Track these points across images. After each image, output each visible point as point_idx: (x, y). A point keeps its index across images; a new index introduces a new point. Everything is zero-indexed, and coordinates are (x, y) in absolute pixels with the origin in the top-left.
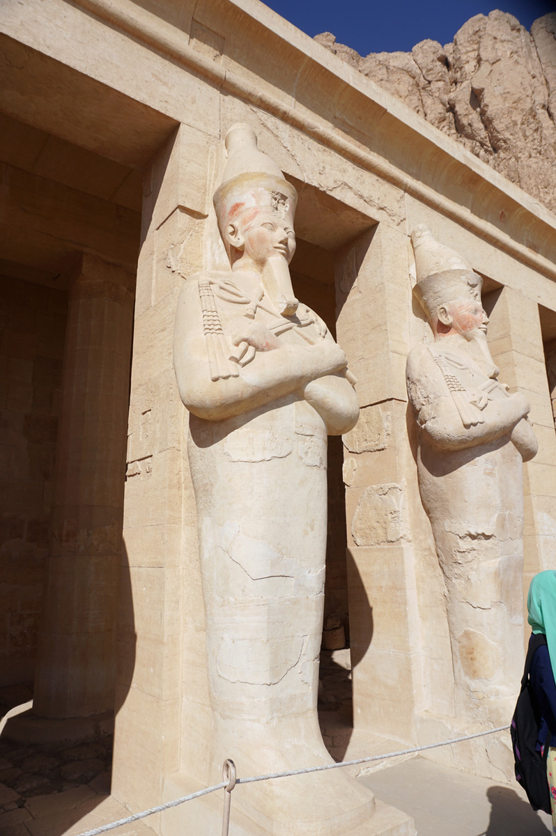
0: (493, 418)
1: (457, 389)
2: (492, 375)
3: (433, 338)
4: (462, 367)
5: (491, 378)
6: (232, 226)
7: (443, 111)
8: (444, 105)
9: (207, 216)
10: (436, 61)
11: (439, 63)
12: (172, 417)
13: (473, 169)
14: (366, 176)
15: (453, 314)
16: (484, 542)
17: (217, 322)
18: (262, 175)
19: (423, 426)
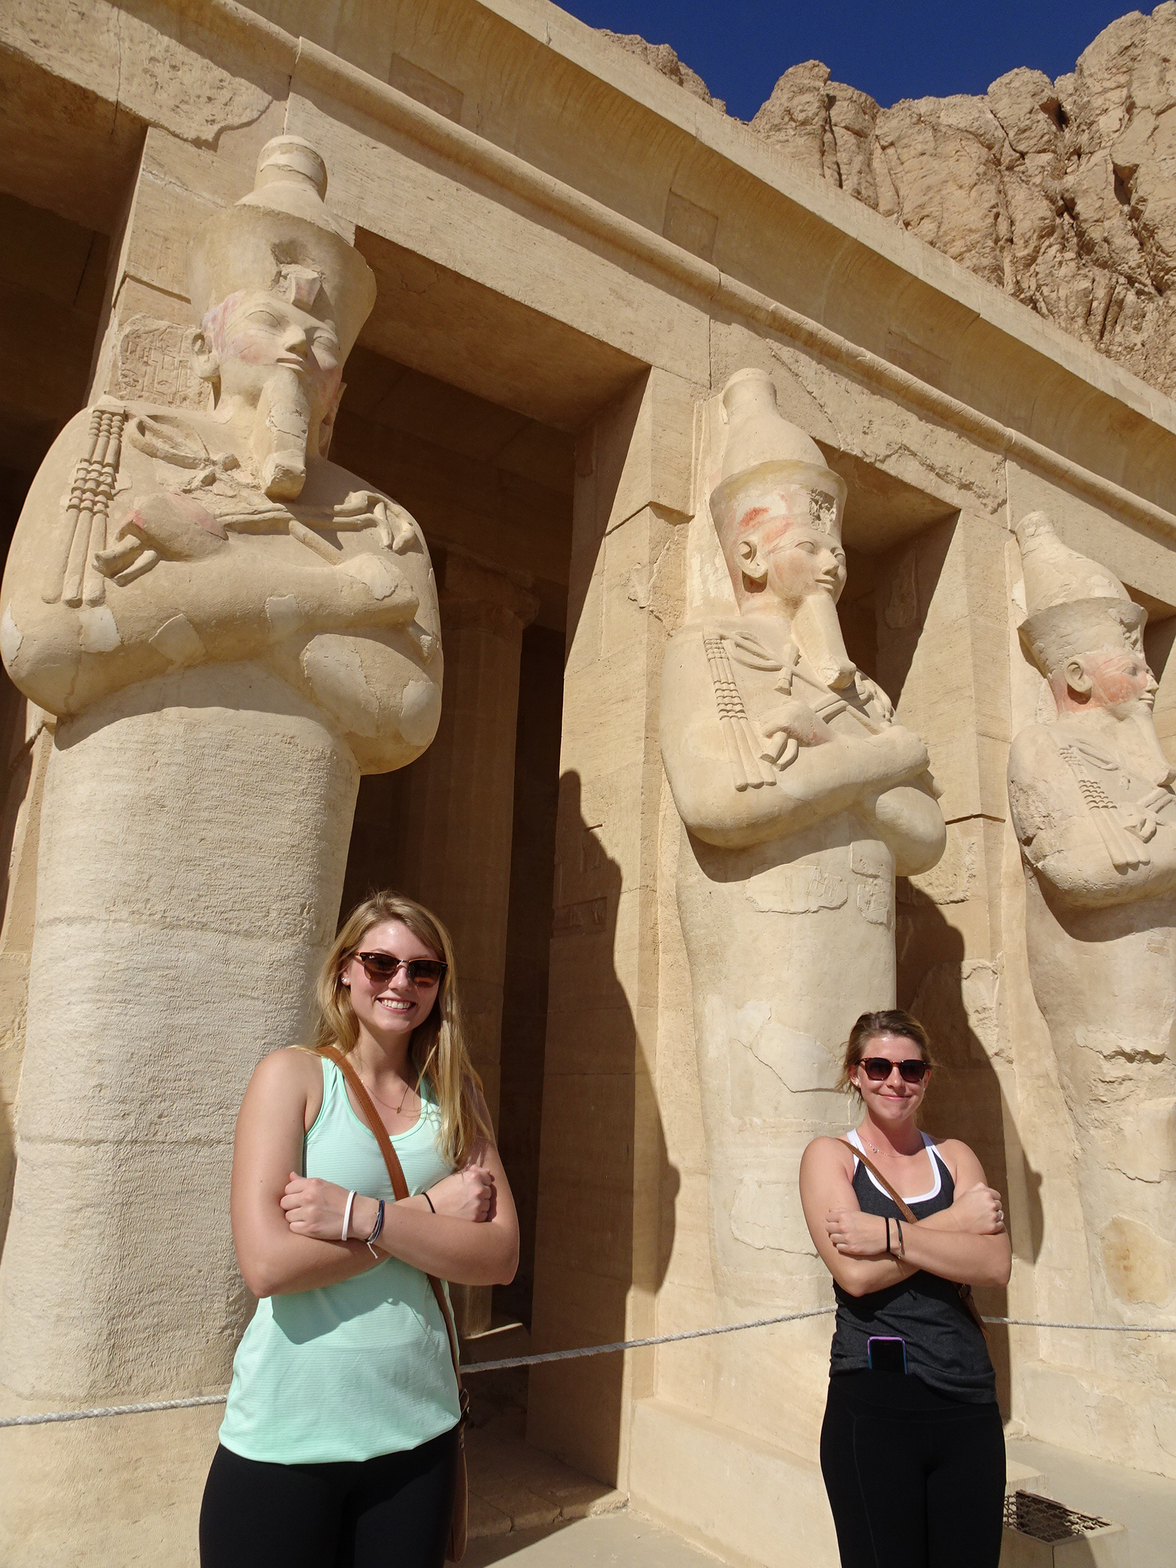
0: (1165, 856)
1: (1101, 804)
2: (1162, 780)
3: (1054, 713)
4: (1109, 766)
5: (1160, 786)
6: (747, 543)
7: (1049, 214)
8: (1053, 201)
9: (693, 517)
10: (1037, 113)
11: (1042, 116)
12: (644, 838)
13: (1130, 405)
14: (940, 431)
15: (1092, 674)
16: (1148, 1066)
17: (736, 700)
18: (797, 464)
19: (1039, 865)
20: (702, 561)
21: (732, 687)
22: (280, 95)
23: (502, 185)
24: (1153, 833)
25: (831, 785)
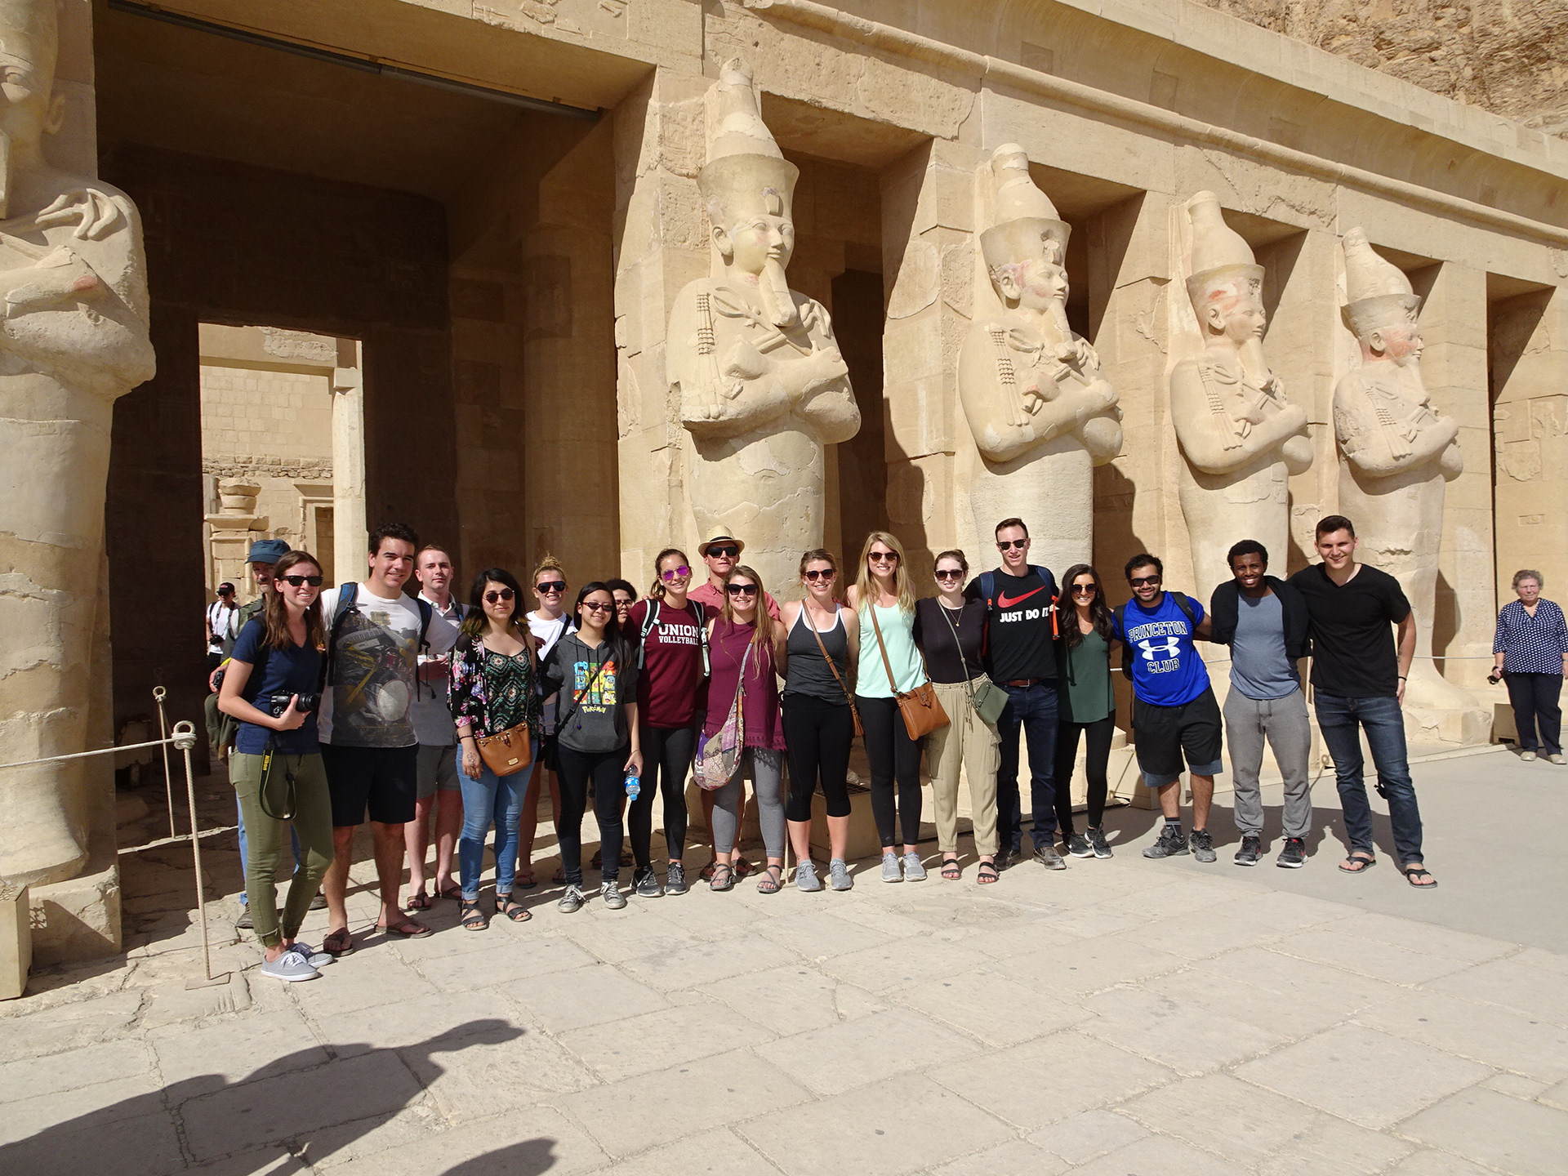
0: (1420, 448)
1: (1388, 423)
2: (1422, 403)
3: (1362, 362)
4: (1393, 397)
5: (1421, 405)
6: (1212, 310)
9: (1172, 280)
12: (1157, 464)
13: (1420, 128)
14: (1300, 178)
15: (1386, 340)
16: (1403, 557)
17: (1219, 403)
18: (1242, 266)
19: (1351, 455)
20: (1178, 308)
21: (1216, 396)
22: (977, 90)
23: (1074, 104)
24: (1415, 438)
25: (1265, 443)
